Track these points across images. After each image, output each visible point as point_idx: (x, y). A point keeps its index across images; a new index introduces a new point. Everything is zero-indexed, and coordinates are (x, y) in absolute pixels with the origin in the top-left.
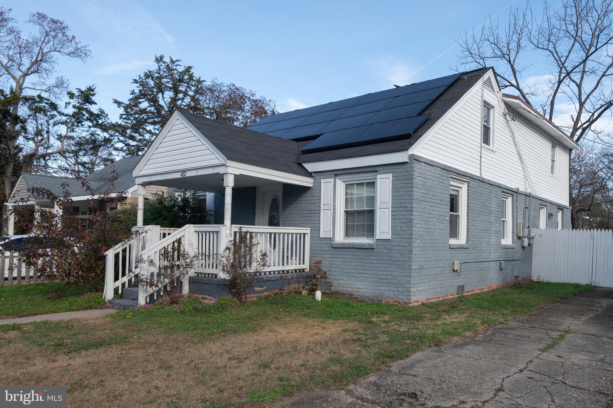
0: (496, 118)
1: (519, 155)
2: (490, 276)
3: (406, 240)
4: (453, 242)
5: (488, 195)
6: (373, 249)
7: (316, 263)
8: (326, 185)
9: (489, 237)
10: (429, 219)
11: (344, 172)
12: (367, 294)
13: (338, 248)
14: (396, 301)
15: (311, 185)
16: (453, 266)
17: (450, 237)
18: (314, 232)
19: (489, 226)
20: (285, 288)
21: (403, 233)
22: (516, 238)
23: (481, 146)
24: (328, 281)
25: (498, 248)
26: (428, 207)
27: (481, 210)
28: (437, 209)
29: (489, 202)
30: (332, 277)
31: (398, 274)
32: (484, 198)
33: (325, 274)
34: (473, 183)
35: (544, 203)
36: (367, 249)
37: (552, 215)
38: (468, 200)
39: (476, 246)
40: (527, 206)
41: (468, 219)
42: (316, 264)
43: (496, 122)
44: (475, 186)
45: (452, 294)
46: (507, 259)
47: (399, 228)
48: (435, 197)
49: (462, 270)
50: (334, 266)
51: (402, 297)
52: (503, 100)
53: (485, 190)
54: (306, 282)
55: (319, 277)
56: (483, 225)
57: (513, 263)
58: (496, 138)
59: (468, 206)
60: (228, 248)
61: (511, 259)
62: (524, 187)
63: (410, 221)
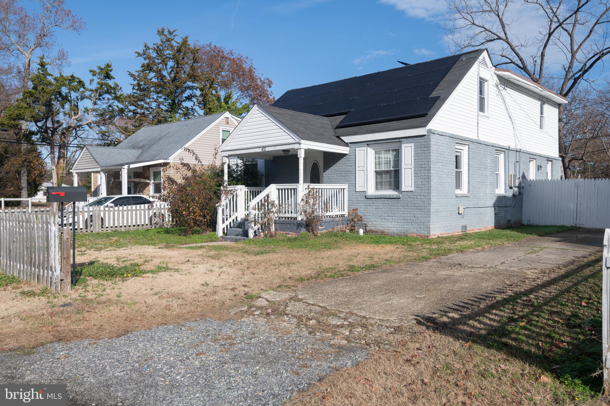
0: (490, 89)
1: (510, 117)
2: (487, 219)
3: (426, 191)
4: (458, 192)
5: (484, 154)
6: (399, 198)
7: (353, 210)
8: (360, 152)
9: (485, 188)
10: (442, 176)
11: (374, 142)
12: (396, 231)
13: (372, 198)
14: (419, 235)
15: (347, 153)
16: (459, 211)
17: (456, 188)
18: (351, 187)
19: (485, 179)
20: (335, 228)
21: (423, 186)
22: (508, 188)
23: (478, 115)
24: (364, 223)
25: (493, 197)
26: (440, 167)
27: (478, 166)
28: (446, 168)
29: (485, 159)
30: (366, 220)
31: (420, 216)
32: (481, 157)
33: (361, 218)
34: (472, 146)
35: (533, 156)
36: (395, 198)
37: (541, 167)
38: (469, 159)
39: (475, 195)
40: (518, 160)
41: (469, 174)
42: (354, 212)
43: (490, 93)
44: (474, 148)
45: (457, 231)
46: (501, 206)
47: (420, 183)
48: (445, 159)
49: (465, 213)
50: (368, 212)
51: (423, 232)
52: (495, 73)
53: (482, 150)
54: (347, 224)
55: (356, 220)
56: (480, 179)
57: (506, 209)
58: (490, 106)
59: (469, 164)
60: (303, 200)
61: (504, 205)
62: (515, 144)
63: (429, 177)
